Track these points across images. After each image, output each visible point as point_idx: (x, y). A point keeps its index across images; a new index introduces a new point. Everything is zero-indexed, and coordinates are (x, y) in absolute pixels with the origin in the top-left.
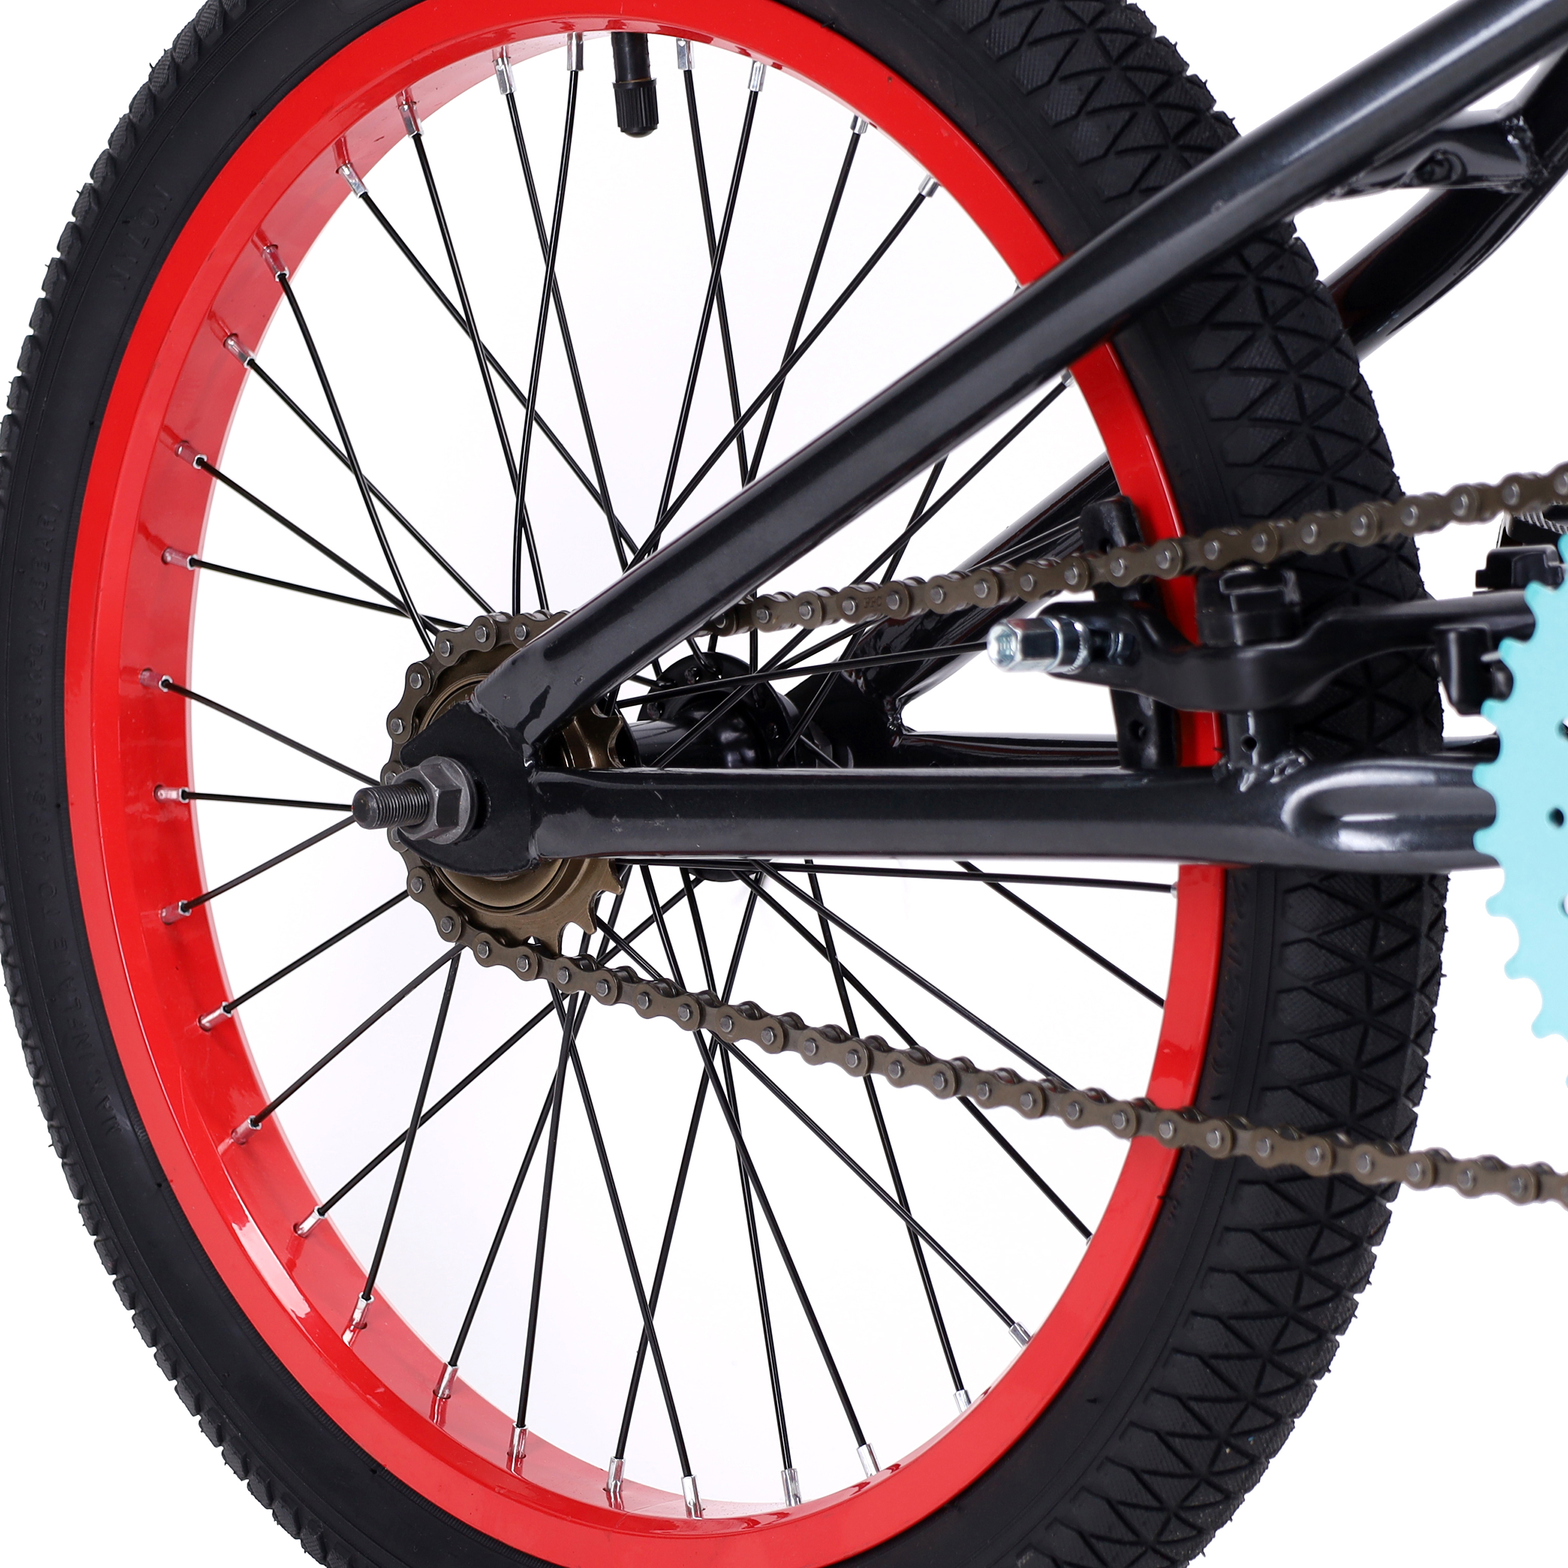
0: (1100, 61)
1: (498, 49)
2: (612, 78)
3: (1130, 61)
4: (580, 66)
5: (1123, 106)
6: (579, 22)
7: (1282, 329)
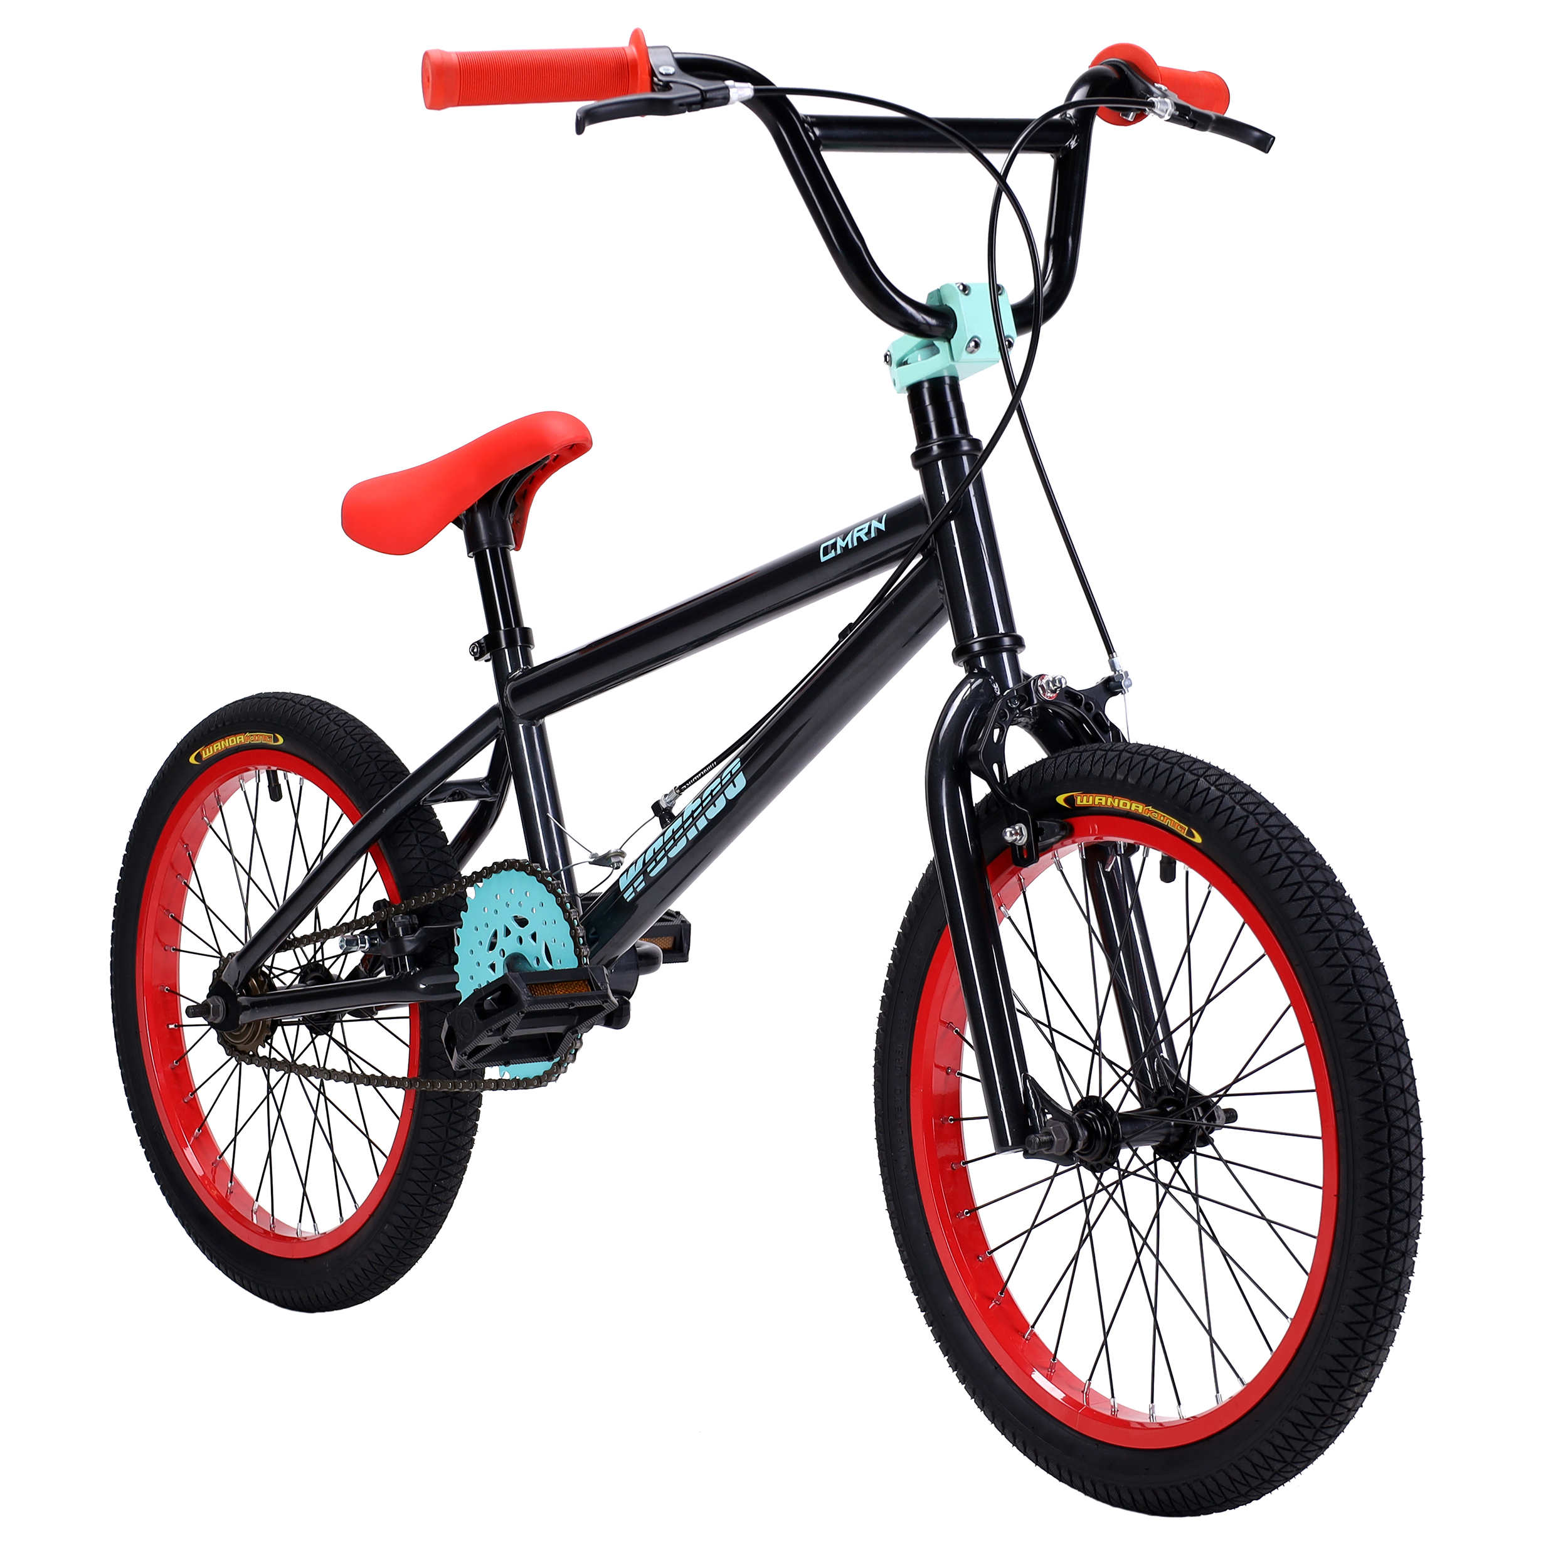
0: (376, 770)
1: (240, 775)
2: (268, 784)
3: (384, 770)
4: (259, 781)
5: (380, 783)
6: (259, 767)
7: (423, 846)
